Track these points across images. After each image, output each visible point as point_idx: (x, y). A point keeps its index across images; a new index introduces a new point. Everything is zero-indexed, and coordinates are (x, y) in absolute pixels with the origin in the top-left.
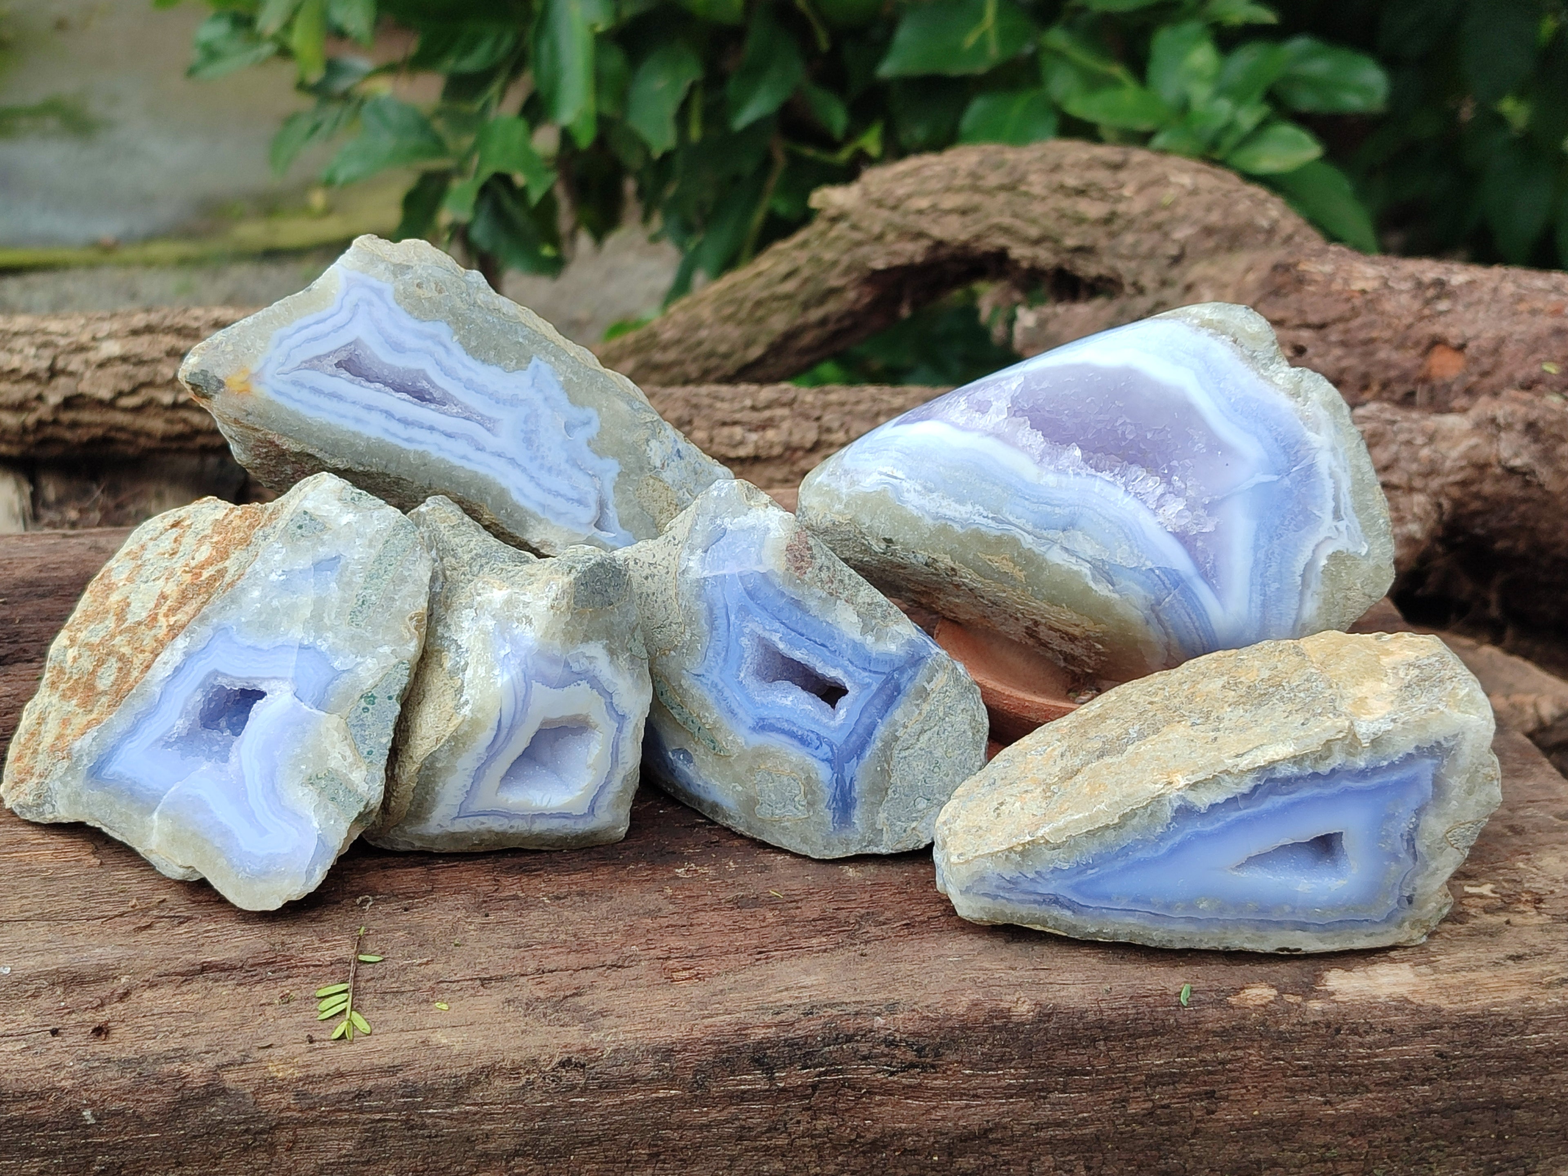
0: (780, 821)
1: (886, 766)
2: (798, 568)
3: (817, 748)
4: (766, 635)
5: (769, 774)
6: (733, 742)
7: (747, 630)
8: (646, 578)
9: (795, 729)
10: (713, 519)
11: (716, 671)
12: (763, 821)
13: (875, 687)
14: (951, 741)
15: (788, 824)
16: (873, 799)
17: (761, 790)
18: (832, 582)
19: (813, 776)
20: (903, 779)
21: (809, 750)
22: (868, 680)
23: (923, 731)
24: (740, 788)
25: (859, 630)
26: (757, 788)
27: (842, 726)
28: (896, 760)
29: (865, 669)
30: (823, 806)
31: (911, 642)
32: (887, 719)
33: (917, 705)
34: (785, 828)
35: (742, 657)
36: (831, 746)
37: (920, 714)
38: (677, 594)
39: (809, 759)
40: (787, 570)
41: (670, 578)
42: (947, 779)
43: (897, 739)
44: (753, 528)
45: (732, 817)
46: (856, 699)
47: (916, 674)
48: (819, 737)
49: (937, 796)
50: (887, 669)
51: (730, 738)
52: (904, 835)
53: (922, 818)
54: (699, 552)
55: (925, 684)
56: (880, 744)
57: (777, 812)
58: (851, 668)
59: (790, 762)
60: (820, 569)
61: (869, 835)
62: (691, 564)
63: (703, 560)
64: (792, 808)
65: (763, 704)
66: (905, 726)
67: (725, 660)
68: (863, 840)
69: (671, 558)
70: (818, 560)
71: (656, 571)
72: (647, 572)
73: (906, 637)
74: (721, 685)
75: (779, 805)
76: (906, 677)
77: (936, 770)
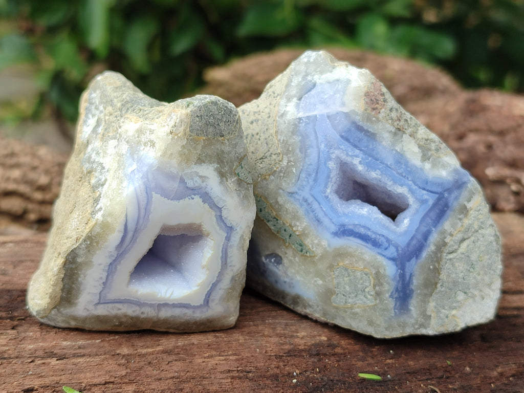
0: (351, 308)
1: (437, 265)
2: (374, 109)
3: (386, 249)
4: (349, 159)
5: (346, 270)
6: (318, 245)
7: (333, 156)
8: (252, 123)
9: (369, 233)
10: (304, 78)
11: (307, 189)
12: (337, 308)
13: (431, 203)
14: (483, 248)
15: (357, 310)
16: (425, 291)
17: (338, 284)
18: (400, 120)
19: (382, 271)
20: (449, 276)
21: (379, 251)
22: (426, 197)
23: (463, 240)
24: (320, 282)
25: (420, 158)
26: (335, 281)
27: (406, 232)
28: (444, 261)
29: (424, 189)
30: (387, 295)
31: (456, 171)
32: (439, 228)
33: (460, 219)
34: (355, 314)
35: (328, 177)
36: (397, 247)
37: (462, 226)
38: (277, 132)
39: (380, 258)
40: (366, 110)
41: (271, 120)
42: (479, 278)
43: (445, 244)
44: (338, 80)
45: (310, 306)
46: (417, 211)
47: (460, 194)
48: (388, 240)
49: (471, 290)
50: (439, 190)
51: (316, 242)
52: (446, 320)
53: (460, 307)
54: (295, 100)
55: (466, 203)
56: (433, 248)
57: (350, 300)
58: (414, 187)
59: (364, 260)
60: (391, 110)
61: (421, 320)
62: (288, 109)
63: (297, 106)
64: (362, 297)
65: (344, 214)
66: (451, 235)
67: (315, 180)
68: (416, 323)
69: (272, 107)
70: (389, 104)
71: (259, 117)
72: (252, 118)
73: (453, 166)
74: (311, 200)
75: (353, 295)
76: (453, 196)
77: (472, 270)
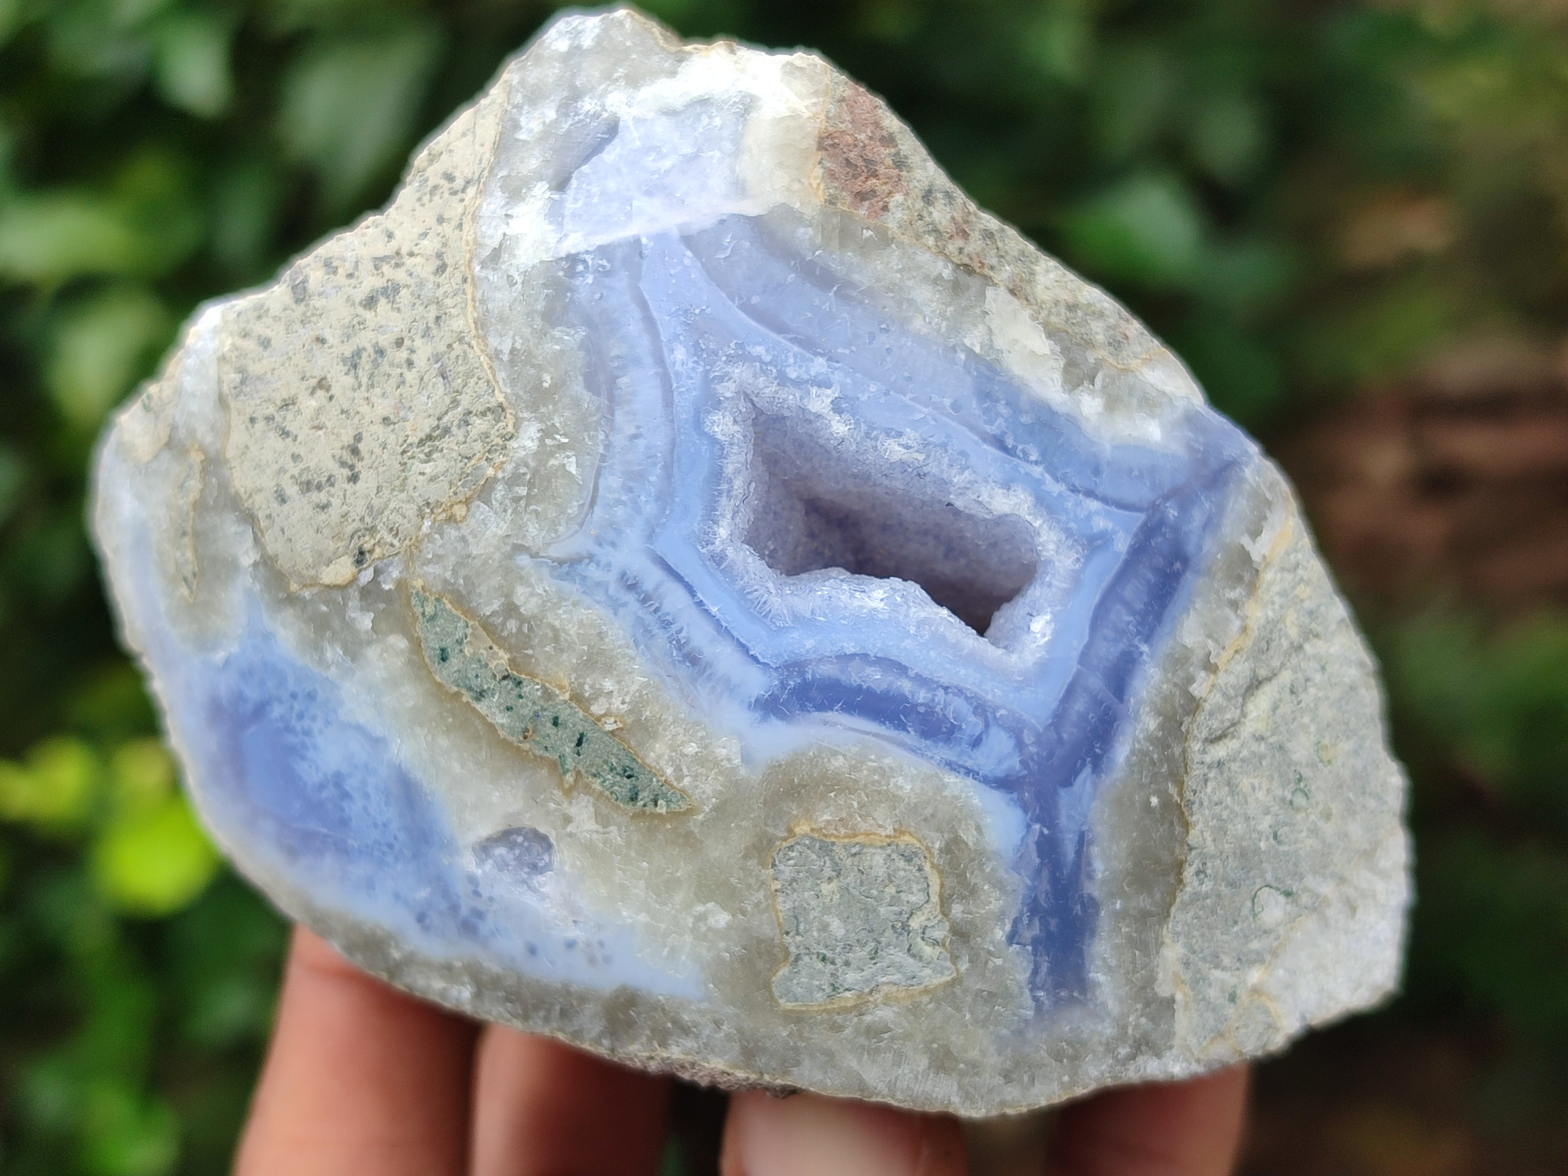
0: (859, 1009)
1: (1172, 789)
2: (861, 196)
3: (976, 743)
4: (791, 397)
5: (826, 849)
6: (700, 760)
7: (727, 390)
8: (370, 302)
9: (906, 686)
10: (566, 107)
11: (633, 537)
12: (797, 1018)
13: (1122, 544)
14: (1327, 713)
15: (885, 1014)
16: (1143, 901)
17: (795, 915)
18: (965, 235)
19: (969, 836)
20: (1220, 831)
21: (944, 752)
22: (1101, 524)
23: (1254, 685)
24: (721, 919)
25: (1058, 376)
26: (784, 905)
27: (1043, 669)
28: (1197, 771)
29: (1090, 494)
30: (1000, 934)
31: (1190, 419)
32: (1165, 645)
33: (1234, 605)
34: (875, 1032)
35: (717, 475)
36: (1016, 732)
37: (1244, 629)
38: (481, 324)
39: (954, 782)
40: (831, 201)
41: (449, 282)
42: (1329, 829)
43: (1193, 705)
44: (704, 102)
45: (685, 1030)
46: (1076, 579)
47: (1221, 509)
48: (981, 708)
49: (1310, 881)
50: (1143, 494)
51: (692, 749)
52: (1230, 1010)
53: (1274, 953)
54: (541, 191)
55: (1246, 541)
56: (1151, 723)
57: (851, 977)
58: (1054, 488)
59: (892, 799)
60: (928, 196)
61: (1139, 1022)
62: (514, 228)
63: (555, 213)
64: (899, 956)
65: (797, 618)
66: (1210, 668)
67: (664, 498)
68: (1122, 1036)
69: (447, 229)
70: (918, 174)
71: (400, 276)
72: (370, 282)
73: (1181, 404)
74: (653, 577)
75: (861, 953)
76: (1197, 517)
77: (1300, 800)
